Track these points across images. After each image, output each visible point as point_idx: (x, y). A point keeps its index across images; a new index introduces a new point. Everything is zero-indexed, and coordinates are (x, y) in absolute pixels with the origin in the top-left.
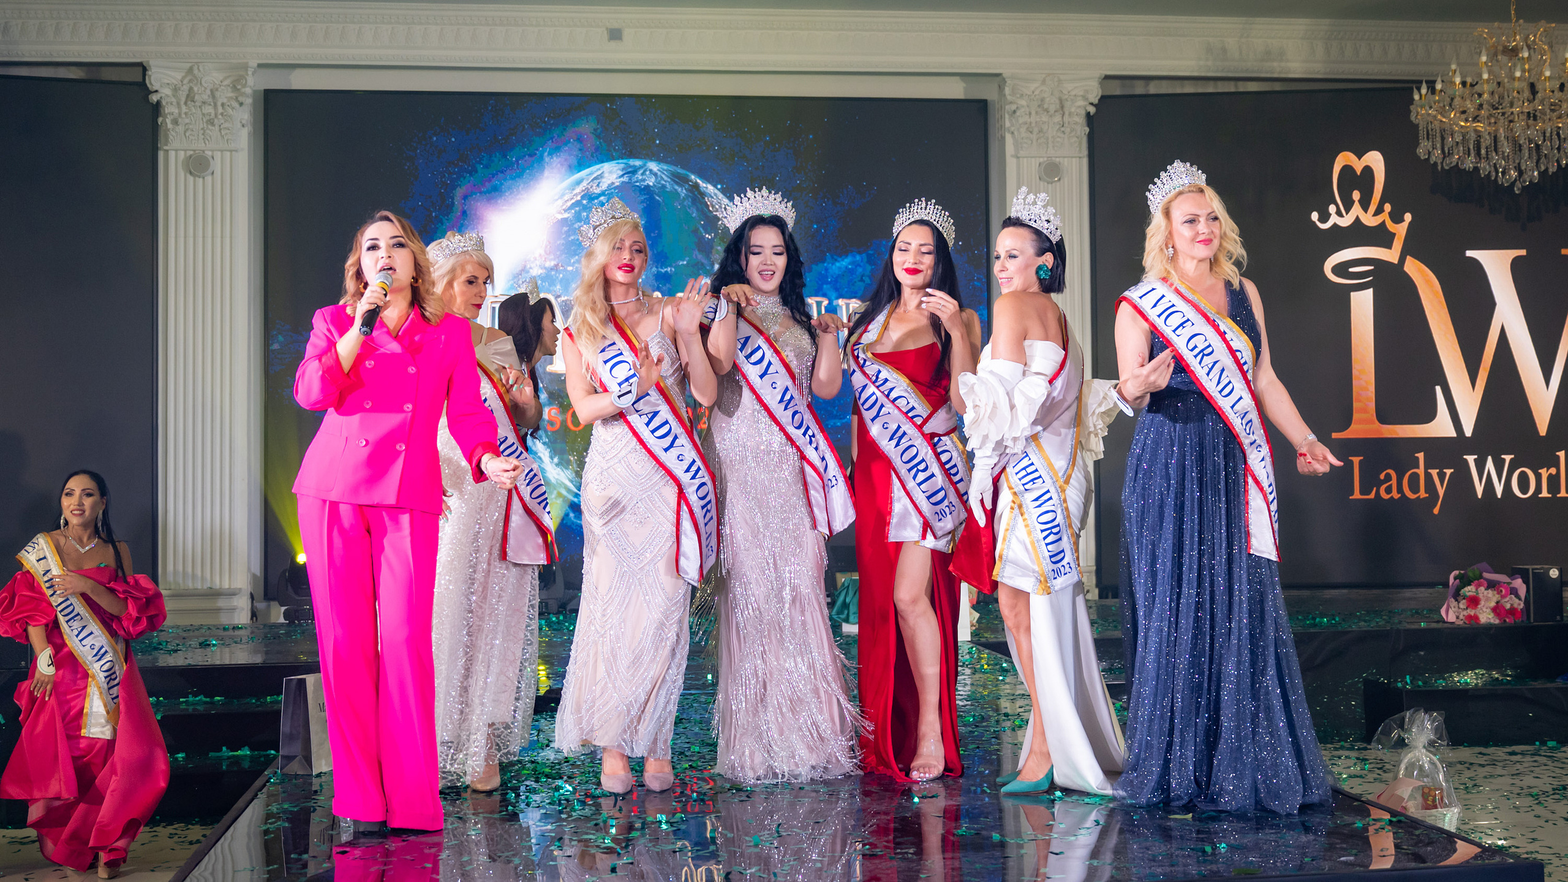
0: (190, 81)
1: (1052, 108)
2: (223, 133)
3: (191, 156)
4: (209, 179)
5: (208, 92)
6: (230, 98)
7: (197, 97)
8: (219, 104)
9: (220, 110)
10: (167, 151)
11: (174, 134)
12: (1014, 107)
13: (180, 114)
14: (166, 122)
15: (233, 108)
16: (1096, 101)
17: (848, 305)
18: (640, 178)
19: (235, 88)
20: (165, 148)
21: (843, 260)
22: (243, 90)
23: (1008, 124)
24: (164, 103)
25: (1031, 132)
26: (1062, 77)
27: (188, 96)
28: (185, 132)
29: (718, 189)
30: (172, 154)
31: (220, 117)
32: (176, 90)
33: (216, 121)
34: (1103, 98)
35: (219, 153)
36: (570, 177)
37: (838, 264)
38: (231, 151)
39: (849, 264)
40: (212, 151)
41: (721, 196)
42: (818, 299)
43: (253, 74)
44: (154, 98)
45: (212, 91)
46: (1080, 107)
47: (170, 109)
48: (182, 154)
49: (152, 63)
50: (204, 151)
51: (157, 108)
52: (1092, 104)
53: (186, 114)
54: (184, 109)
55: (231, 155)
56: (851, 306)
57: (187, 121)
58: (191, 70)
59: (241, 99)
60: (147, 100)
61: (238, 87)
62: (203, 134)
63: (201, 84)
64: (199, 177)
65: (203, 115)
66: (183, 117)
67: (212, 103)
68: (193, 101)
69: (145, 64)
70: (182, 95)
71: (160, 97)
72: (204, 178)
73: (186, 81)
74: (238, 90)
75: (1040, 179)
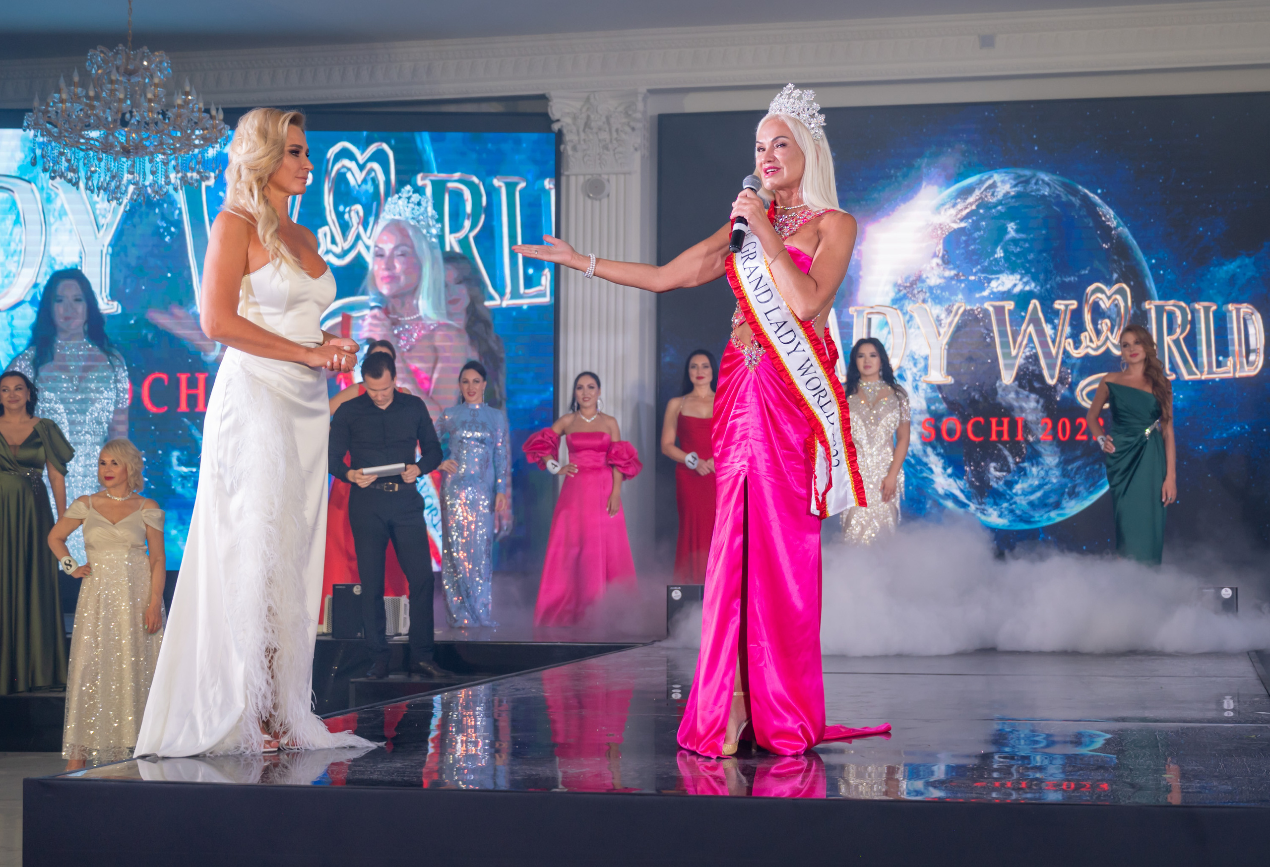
0: (588, 109)
2: (617, 157)
3: (589, 180)
4: (605, 201)
5: (604, 119)
6: (623, 124)
7: (593, 124)
8: (614, 129)
9: (615, 135)
10: (568, 176)
11: (573, 161)
13: (579, 141)
14: (567, 149)
17: (1238, 310)
18: (1034, 187)
19: (627, 115)
20: (565, 174)
21: (1231, 263)
24: (565, 131)
27: (587, 125)
28: (583, 158)
30: (573, 179)
31: (615, 142)
32: (575, 118)
33: (611, 146)
35: (613, 178)
36: (948, 187)
37: (1225, 268)
38: (625, 174)
39: (1239, 267)
40: (608, 174)
42: (1206, 304)
43: (645, 99)
44: (556, 127)
45: (608, 118)
47: (570, 137)
48: (581, 179)
49: (552, 94)
50: (600, 175)
51: (560, 136)
53: (584, 140)
54: (583, 137)
55: (625, 178)
56: (1242, 311)
57: (584, 147)
58: (588, 100)
59: (632, 124)
60: (549, 130)
61: (630, 113)
62: (599, 159)
63: (597, 112)
64: (596, 199)
65: (600, 140)
66: (582, 142)
67: (607, 129)
68: (591, 128)
69: (547, 95)
70: (581, 122)
71: (562, 126)
72: (600, 200)
73: (584, 110)
74: (630, 115)
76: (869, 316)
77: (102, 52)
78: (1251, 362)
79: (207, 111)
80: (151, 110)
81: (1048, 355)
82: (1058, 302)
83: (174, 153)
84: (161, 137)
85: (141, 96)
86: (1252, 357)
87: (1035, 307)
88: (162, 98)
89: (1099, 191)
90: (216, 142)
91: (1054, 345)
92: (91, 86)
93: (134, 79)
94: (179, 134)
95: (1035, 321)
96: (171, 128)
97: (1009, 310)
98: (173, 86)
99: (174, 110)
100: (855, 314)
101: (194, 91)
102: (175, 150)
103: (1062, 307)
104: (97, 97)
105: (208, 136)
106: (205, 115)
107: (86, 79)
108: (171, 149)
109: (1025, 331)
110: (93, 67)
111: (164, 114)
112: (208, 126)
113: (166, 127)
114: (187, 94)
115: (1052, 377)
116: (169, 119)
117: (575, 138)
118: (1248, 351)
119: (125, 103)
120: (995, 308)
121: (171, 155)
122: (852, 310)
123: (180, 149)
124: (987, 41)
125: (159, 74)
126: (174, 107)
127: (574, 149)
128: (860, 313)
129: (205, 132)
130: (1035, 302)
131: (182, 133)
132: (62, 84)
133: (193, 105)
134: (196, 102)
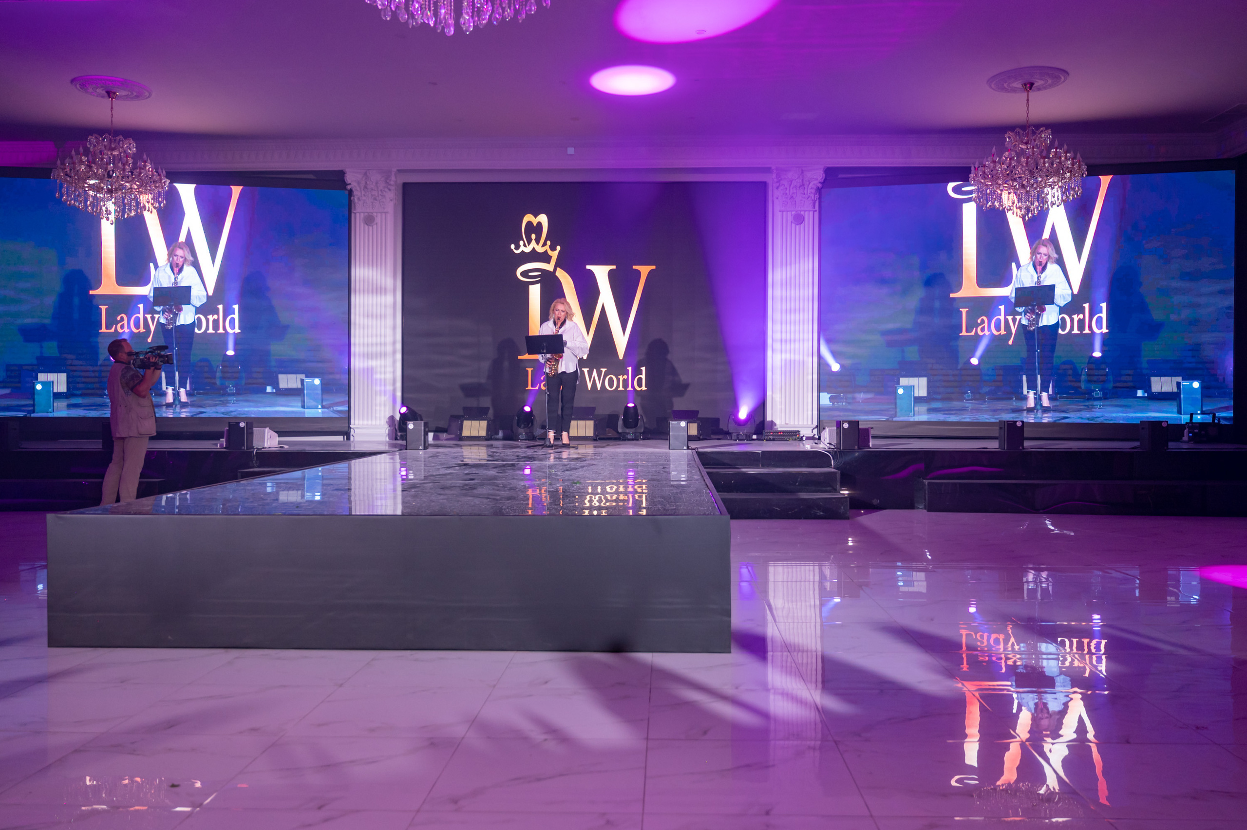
0: (366, 179)
1: (798, 185)
2: (381, 204)
3: (366, 215)
4: (375, 226)
5: (374, 184)
6: (384, 187)
7: (368, 187)
8: (379, 190)
10: (355, 213)
11: (358, 205)
12: (778, 184)
13: (361, 195)
14: (355, 199)
15: (386, 192)
16: (822, 181)
20: (354, 212)
22: (390, 183)
24: (353, 190)
25: (786, 198)
26: (804, 169)
27: (366, 187)
30: (358, 215)
31: (380, 196)
32: (359, 183)
33: (377, 198)
35: (379, 215)
38: (385, 213)
40: (376, 213)
43: (396, 175)
44: (349, 187)
45: (377, 183)
46: (814, 184)
47: (356, 193)
48: (362, 215)
49: (347, 170)
50: (372, 213)
51: (351, 192)
52: (820, 183)
53: (364, 195)
54: (363, 193)
55: (385, 215)
57: (364, 198)
58: (365, 174)
59: (389, 187)
60: (346, 189)
61: (388, 181)
62: (372, 205)
63: (371, 181)
64: (370, 226)
65: (372, 195)
66: (363, 196)
67: (376, 189)
68: (368, 189)
69: (344, 171)
70: (362, 185)
71: (352, 187)
72: (372, 226)
73: (364, 179)
74: (388, 183)
75: (791, 222)
77: (96, 137)
79: (157, 172)
80: (124, 170)
85: (119, 163)
88: (130, 164)
92: (90, 155)
93: (116, 153)
98: (136, 157)
99: (138, 170)
101: (149, 161)
104: (94, 163)
107: (87, 152)
108: (136, 191)
110: (91, 146)
111: (132, 173)
114: (145, 162)
117: (359, 194)
119: (110, 165)
125: (129, 150)
126: (138, 169)
127: (359, 199)
132: (73, 152)
133: (149, 169)
134: (149, 166)
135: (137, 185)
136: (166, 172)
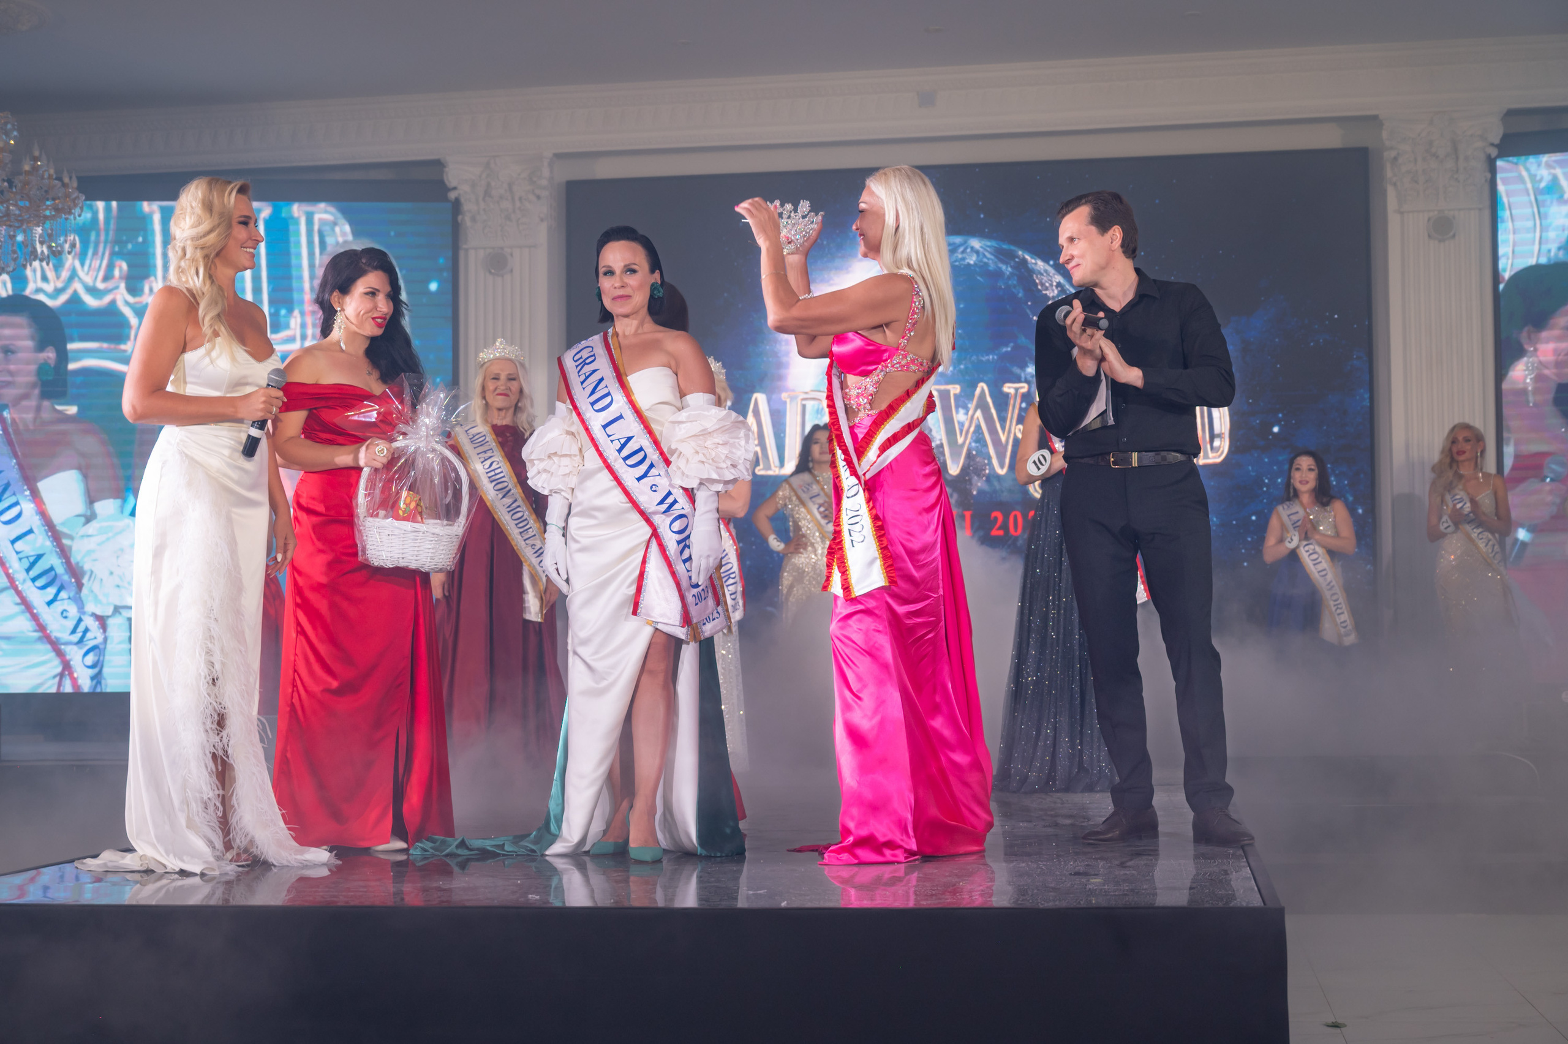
0: (488, 176)
1: (1443, 153)
2: (521, 228)
3: (490, 254)
4: (508, 276)
5: (506, 186)
6: (527, 191)
7: (494, 192)
8: (517, 198)
9: (518, 204)
10: (467, 250)
11: (473, 232)
12: (1393, 154)
13: (478, 211)
14: (466, 219)
15: (530, 202)
16: (1497, 141)
18: (960, 256)
19: (531, 182)
20: (465, 247)
22: (538, 181)
23: (1389, 173)
24: (462, 200)
25: (1416, 182)
26: (1454, 115)
27: (487, 193)
28: (483, 230)
29: (1052, 266)
30: (472, 253)
31: (518, 212)
32: (473, 186)
33: (513, 216)
34: (1505, 137)
35: (517, 252)
38: (529, 247)
40: (511, 247)
41: (1052, 271)
43: (551, 164)
44: (452, 195)
45: (510, 185)
47: (468, 206)
48: (481, 253)
49: (448, 161)
50: (502, 248)
51: (457, 205)
52: (1492, 145)
53: (485, 212)
54: (483, 206)
55: (530, 251)
57: (485, 218)
59: (537, 192)
60: (445, 199)
61: (534, 179)
62: (501, 231)
63: (498, 178)
64: (498, 275)
65: (501, 210)
66: (483, 214)
67: (509, 198)
68: (491, 197)
69: (442, 161)
70: (481, 189)
71: (459, 194)
72: (503, 276)
73: (484, 176)
74: (535, 182)
75: (1429, 236)
76: (804, 402)
78: (1216, 447)
79: (60, 179)
81: (997, 442)
82: (1007, 385)
83: (22, 225)
84: (8, 208)
86: (1217, 443)
87: (983, 391)
88: (7, 164)
89: (1051, 263)
90: (70, 213)
91: (1004, 433)
94: (27, 204)
95: (982, 405)
96: (18, 197)
97: (955, 395)
98: (20, 151)
99: (21, 178)
100: (788, 401)
101: (44, 157)
102: (22, 222)
103: (1012, 391)
105: (60, 206)
106: (56, 182)
109: (972, 417)
111: (10, 182)
112: (60, 195)
113: (12, 195)
114: (36, 159)
115: (1002, 467)
116: (16, 187)
117: (474, 208)
118: (1213, 437)
120: (939, 391)
121: (18, 227)
122: (784, 396)
123: (28, 222)
124: (927, 99)
125: (4, 137)
126: (22, 174)
127: (473, 219)
128: (793, 398)
129: (57, 201)
130: (982, 386)
131: (30, 202)
133: (43, 172)
134: (47, 168)
135: (20, 208)
136: (80, 180)
